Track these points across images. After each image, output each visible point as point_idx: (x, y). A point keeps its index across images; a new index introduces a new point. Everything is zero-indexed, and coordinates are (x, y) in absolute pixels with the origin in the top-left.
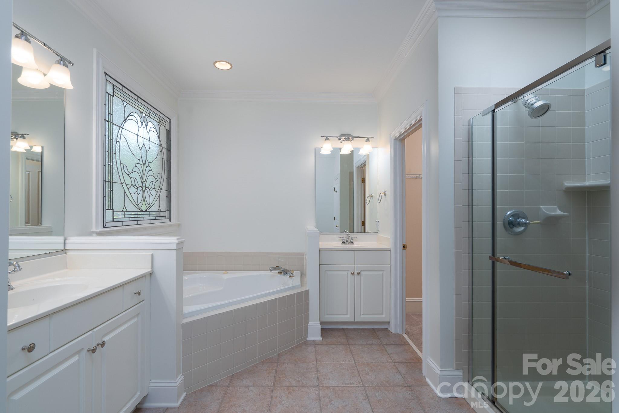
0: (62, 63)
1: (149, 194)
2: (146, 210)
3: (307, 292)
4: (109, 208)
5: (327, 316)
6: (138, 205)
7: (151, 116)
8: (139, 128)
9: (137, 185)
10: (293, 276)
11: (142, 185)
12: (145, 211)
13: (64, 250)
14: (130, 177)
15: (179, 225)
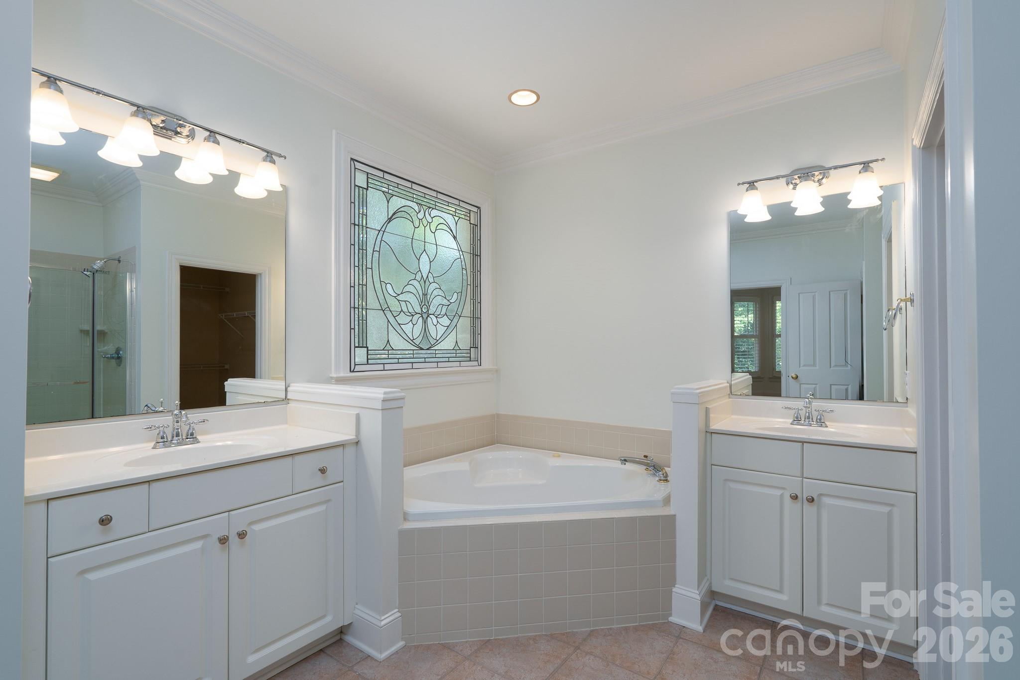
0: (269, 159)
1: (435, 322)
2: (430, 348)
3: (671, 519)
4: (361, 345)
5: (728, 582)
6: (414, 339)
7: (437, 208)
8: (415, 228)
9: (411, 310)
10: (667, 480)
11: (422, 311)
12: (428, 349)
13: (286, 400)
14: (398, 300)
15: (497, 371)
